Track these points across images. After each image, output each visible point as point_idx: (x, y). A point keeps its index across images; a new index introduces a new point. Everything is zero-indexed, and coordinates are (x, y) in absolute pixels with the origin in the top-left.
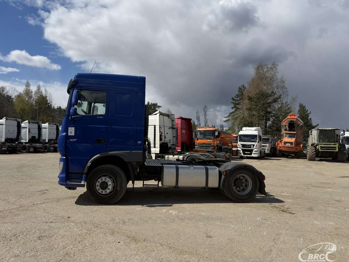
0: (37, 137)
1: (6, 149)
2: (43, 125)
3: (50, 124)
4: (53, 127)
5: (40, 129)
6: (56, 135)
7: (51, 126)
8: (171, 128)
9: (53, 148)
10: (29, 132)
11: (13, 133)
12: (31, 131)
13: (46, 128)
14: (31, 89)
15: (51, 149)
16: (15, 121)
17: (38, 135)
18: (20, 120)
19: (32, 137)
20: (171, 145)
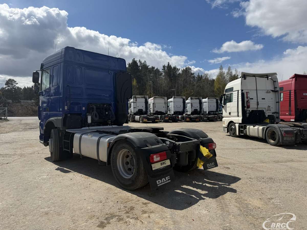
0: (199, 110)
1: (168, 119)
2: (204, 100)
3: (210, 98)
4: (213, 100)
5: (201, 103)
6: (216, 108)
7: (211, 100)
8: (272, 91)
9: (206, 119)
10: (192, 106)
11: (180, 107)
12: (194, 105)
13: (206, 102)
14: (223, 71)
15: (205, 119)
16: (182, 99)
17: (200, 108)
18: (184, 97)
19: (195, 110)
20: (273, 113)
